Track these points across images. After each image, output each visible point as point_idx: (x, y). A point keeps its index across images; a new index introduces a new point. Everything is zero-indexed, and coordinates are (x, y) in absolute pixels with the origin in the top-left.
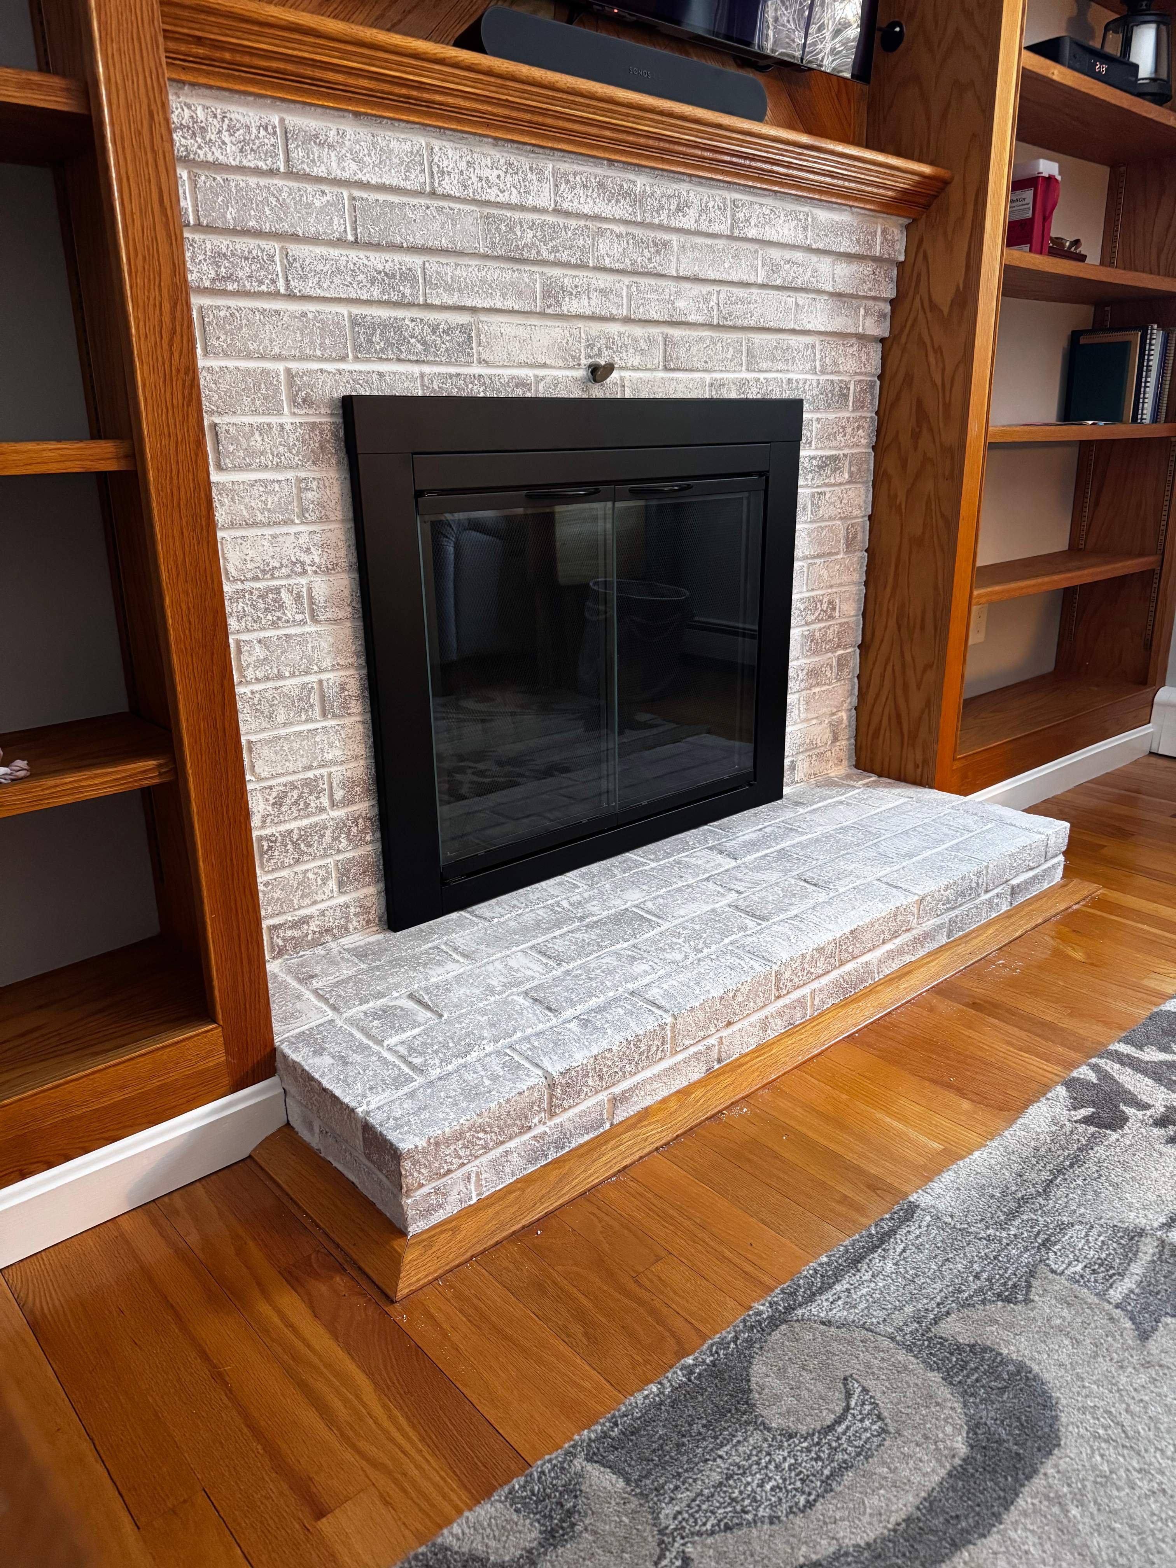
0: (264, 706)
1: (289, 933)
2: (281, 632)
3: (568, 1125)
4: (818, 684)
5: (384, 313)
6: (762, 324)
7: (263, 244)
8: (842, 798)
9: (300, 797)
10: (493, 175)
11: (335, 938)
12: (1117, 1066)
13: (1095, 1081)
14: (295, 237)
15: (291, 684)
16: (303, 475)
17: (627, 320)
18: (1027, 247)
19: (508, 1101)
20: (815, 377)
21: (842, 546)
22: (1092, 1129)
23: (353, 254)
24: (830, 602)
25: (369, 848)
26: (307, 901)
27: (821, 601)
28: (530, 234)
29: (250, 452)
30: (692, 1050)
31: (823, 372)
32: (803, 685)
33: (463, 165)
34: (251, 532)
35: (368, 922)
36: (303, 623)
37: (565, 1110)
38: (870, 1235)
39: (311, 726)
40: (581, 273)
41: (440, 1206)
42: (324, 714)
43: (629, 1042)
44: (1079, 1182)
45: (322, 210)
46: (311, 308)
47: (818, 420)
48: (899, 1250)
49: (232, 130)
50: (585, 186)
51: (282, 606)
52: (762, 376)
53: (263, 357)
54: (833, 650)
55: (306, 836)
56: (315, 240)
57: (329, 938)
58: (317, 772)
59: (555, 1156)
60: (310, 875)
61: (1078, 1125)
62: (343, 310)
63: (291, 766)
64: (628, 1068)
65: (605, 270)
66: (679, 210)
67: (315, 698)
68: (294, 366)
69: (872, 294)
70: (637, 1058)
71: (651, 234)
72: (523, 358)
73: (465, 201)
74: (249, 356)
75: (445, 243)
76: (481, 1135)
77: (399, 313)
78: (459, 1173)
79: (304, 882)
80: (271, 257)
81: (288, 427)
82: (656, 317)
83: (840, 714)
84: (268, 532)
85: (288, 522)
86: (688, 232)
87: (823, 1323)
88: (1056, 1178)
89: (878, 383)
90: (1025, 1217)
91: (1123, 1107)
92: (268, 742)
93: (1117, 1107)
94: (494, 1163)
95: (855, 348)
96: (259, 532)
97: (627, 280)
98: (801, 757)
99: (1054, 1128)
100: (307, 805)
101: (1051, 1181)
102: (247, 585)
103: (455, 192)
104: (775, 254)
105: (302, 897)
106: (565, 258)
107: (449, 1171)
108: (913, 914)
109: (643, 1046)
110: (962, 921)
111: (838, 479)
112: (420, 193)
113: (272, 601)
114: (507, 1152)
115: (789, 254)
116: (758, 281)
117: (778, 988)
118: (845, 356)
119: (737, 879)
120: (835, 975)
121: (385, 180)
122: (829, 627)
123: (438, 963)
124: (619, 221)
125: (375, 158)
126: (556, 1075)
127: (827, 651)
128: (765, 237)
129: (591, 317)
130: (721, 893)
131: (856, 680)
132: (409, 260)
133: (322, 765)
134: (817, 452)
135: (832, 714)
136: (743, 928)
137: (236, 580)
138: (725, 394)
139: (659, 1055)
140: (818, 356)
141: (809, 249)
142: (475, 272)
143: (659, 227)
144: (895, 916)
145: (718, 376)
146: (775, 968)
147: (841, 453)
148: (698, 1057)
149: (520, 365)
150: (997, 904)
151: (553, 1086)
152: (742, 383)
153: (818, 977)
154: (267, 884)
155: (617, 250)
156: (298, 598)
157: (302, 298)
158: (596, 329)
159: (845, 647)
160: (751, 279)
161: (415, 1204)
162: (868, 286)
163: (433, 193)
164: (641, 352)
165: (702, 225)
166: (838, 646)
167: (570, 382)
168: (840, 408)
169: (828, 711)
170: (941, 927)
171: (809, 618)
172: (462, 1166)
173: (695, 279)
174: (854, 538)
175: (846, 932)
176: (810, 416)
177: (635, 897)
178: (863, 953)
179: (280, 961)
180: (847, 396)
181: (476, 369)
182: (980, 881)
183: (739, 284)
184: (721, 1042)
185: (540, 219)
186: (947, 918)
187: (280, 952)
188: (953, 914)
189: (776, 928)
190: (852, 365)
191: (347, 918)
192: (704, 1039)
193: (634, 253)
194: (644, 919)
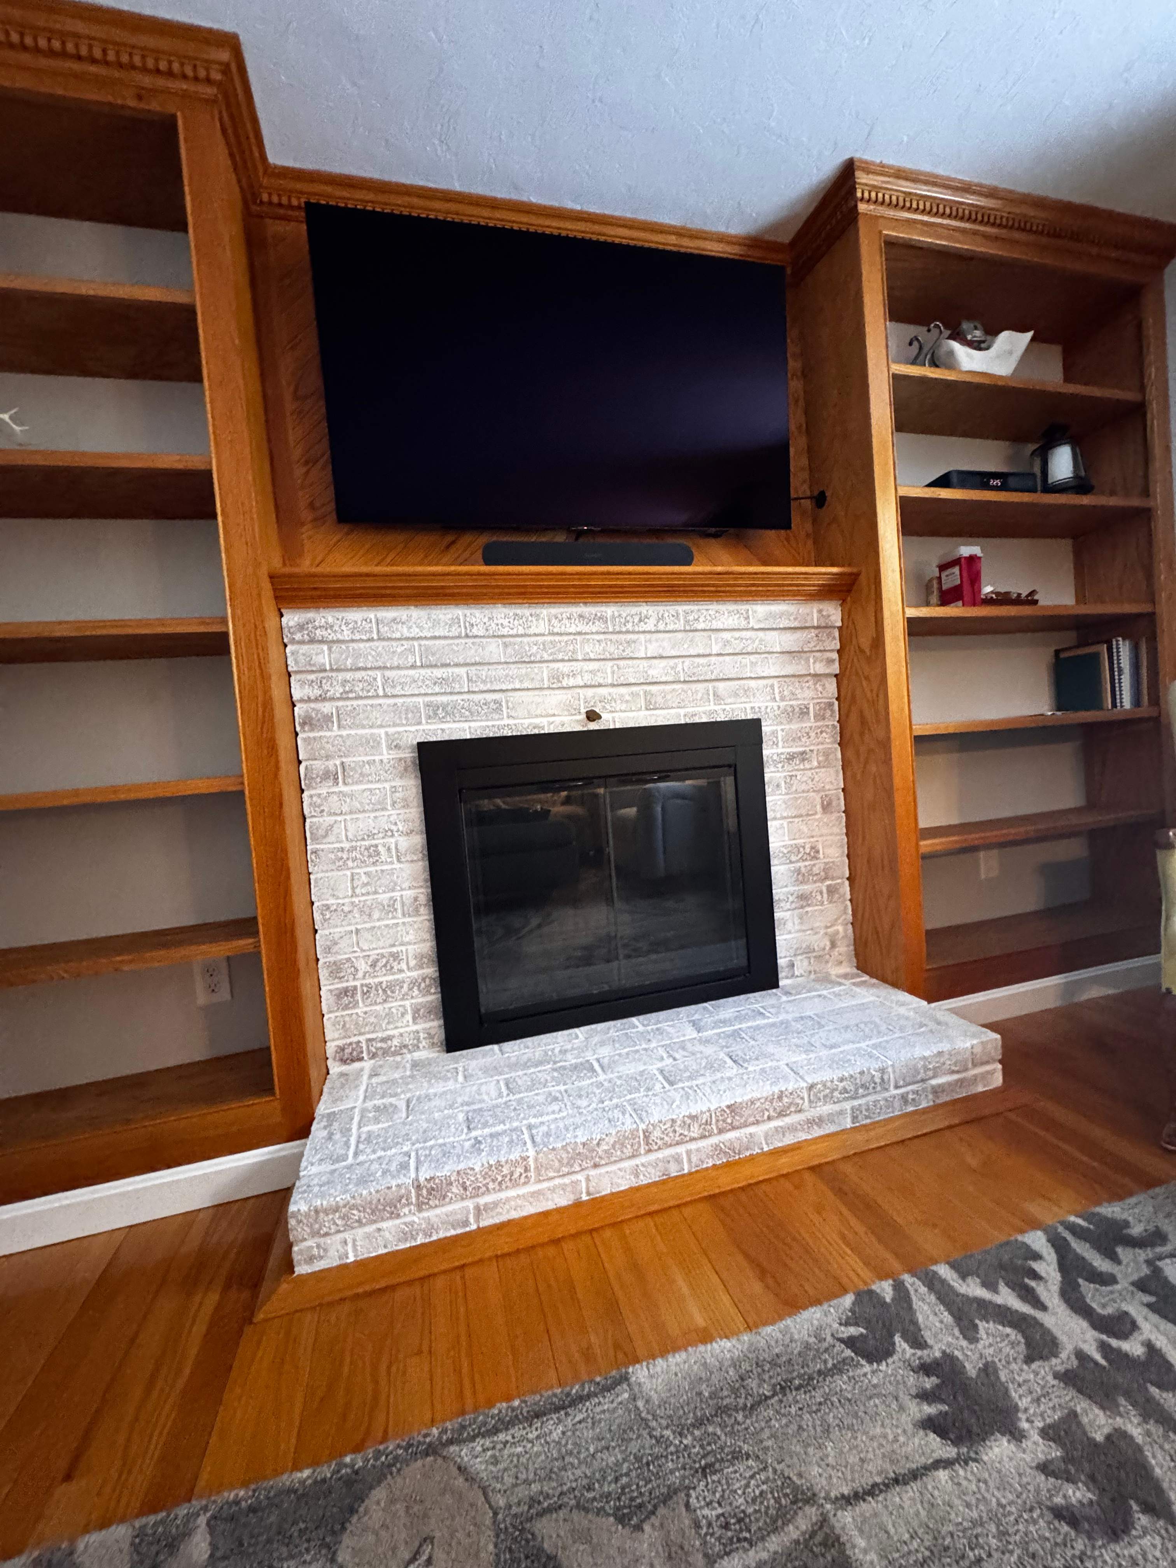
0: (366, 909)
1: (379, 1045)
2: (378, 868)
3: (434, 1220)
4: (809, 905)
5: (444, 699)
6: (721, 676)
7: (370, 673)
8: (825, 992)
9: (387, 962)
10: (505, 622)
11: (410, 1052)
12: (923, 1289)
13: (888, 1300)
14: (385, 668)
15: (384, 897)
16: (393, 784)
17: (613, 685)
18: (960, 603)
19: (377, 1192)
20: (775, 705)
21: (819, 809)
22: (848, 1353)
23: (423, 672)
24: (812, 848)
26: (392, 1026)
27: (804, 848)
28: (535, 648)
30: (557, 1181)
31: (783, 699)
32: (794, 906)
33: (486, 620)
34: (360, 816)
35: (433, 1044)
36: (392, 863)
37: (431, 1207)
38: (568, 1395)
39: (395, 921)
40: (573, 663)
41: (321, 1258)
42: (404, 915)
43: (491, 1166)
44: (793, 1410)
45: (402, 653)
46: (400, 701)
47: (782, 730)
48: (577, 1419)
49: (347, 624)
50: (569, 618)
51: (379, 854)
52: (727, 707)
53: (371, 727)
54: (823, 880)
55: (391, 986)
56: (398, 668)
57: (405, 1051)
58: (399, 949)
59: (423, 1241)
60: (394, 1010)
61: (838, 1344)
62: (420, 699)
63: (381, 944)
64: (491, 1186)
65: (590, 660)
67: (398, 905)
68: (391, 730)
69: (818, 648)
70: (500, 1179)
71: (622, 637)
72: (539, 712)
73: (489, 637)
74: (363, 727)
75: (477, 659)
76: (355, 1212)
77: (455, 698)
78: (338, 1238)
79: (389, 1014)
80: (375, 679)
81: (385, 761)
82: (633, 681)
83: (835, 928)
84: (372, 815)
85: (384, 809)
86: (650, 632)
87: (459, 1468)
88: (773, 1396)
89: (836, 703)
90: (710, 1429)
91: (897, 1339)
92: (367, 930)
93: (892, 1336)
94: (368, 1236)
95: (811, 683)
96: (366, 815)
97: (610, 663)
98: (799, 957)
99: (812, 1340)
100: (392, 968)
101: (767, 1398)
102: (359, 844)
103: (481, 633)
104: (727, 635)
105: (388, 1023)
106: (560, 657)
107: (327, 1234)
108: (803, 1099)
109: (505, 1171)
110: (867, 1110)
111: (807, 766)
112: (459, 637)
113: (373, 853)
114: (379, 1230)
115: (737, 634)
116: (714, 652)
117: (647, 1144)
118: (802, 688)
119: (683, 1048)
120: (714, 1140)
121: (437, 634)
122: (814, 865)
123: (446, 1079)
124: (597, 633)
125: (430, 624)
126: (422, 1179)
127: (815, 882)
128: (714, 627)
129: (586, 686)
130: (662, 1059)
131: (849, 903)
132: (457, 670)
133: (402, 944)
134: (780, 750)
135: (827, 927)
136: (648, 1089)
137: (352, 841)
138: (697, 720)
139: (523, 1180)
140: (777, 691)
141: (753, 629)
142: (500, 671)
143: (628, 632)
144: (780, 1098)
145: (690, 710)
146: (642, 1126)
147: (807, 749)
148: (563, 1187)
149: (537, 716)
150: (913, 1100)
151: (419, 1187)
152: (711, 713)
153: (693, 1139)
154: (366, 1013)
155: (599, 648)
156: (389, 849)
157: (394, 696)
158: (590, 692)
159: (833, 879)
160: (707, 652)
161: (301, 1252)
162: (813, 644)
163: (467, 636)
164: (627, 701)
165: (661, 627)
166: (826, 878)
167: (573, 723)
168: (802, 721)
169: (823, 925)
170: (841, 1113)
171: (793, 858)
172: (339, 1231)
173: (661, 657)
174: (829, 804)
175: (723, 1105)
176: (774, 728)
177: (605, 1052)
178: (746, 1125)
179: (372, 1061)
180: (808, 713)
181: (506, 721)
182: (886, 1077)
183: (699, 656)
184: (588, 1179)
185: (540, 639)
186: (847, 1106)
187: (374, 1056)
188: (856, 1103)
189: (672, 1093)
190: (809, 694)
191: (418, 1040)
192: (568, 1174)
193: (611, 648)
194: (593, 1070)
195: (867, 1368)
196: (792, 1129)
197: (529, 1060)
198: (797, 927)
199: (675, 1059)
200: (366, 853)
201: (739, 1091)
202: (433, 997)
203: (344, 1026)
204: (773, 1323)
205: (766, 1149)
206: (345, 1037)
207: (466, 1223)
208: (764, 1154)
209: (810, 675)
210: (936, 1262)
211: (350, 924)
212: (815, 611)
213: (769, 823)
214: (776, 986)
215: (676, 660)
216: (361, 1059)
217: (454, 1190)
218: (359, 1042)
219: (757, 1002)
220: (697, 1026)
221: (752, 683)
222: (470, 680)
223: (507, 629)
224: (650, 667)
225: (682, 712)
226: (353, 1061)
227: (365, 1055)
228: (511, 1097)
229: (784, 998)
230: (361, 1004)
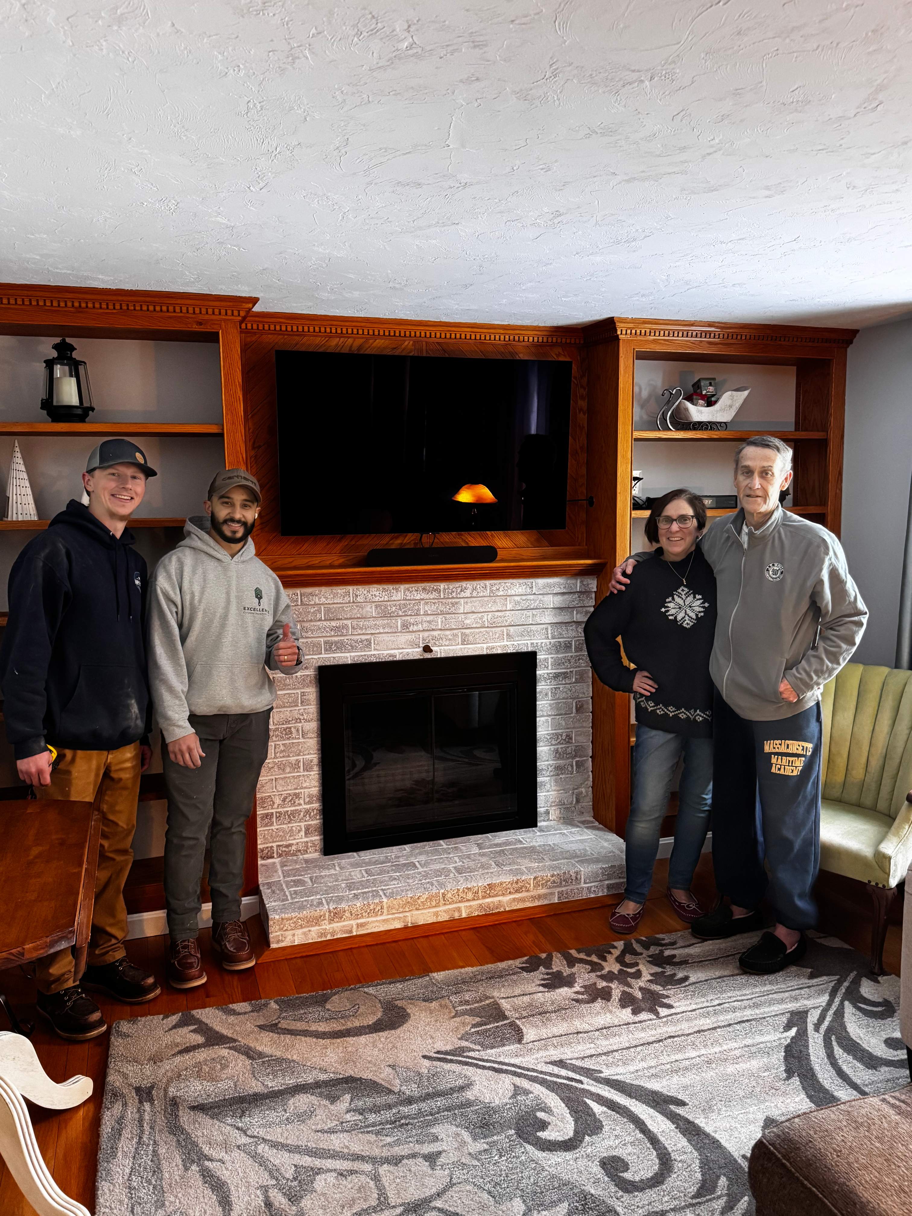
0: (282, 766)
1: (284, 849)
2: (290, 741)
3: (336, 928)
4: (562, 774)
5: (336, 639)
6: (514, 623)
9: (292, 799)
10: (377, 594)
11: (302, 854)
12: (559, 956)
13: (543, 958)
15: (293, 759)
16: (303, 691)
17: (441, 630)
19: (310, 912)
20: (548, 641)
21: (574, 710)
22: (520, 970)
23: (325, 623)
24: (567, 736)
25: (318, 821)
26: (292, 838)
27: (562, 735)
28: (394, 608)
29: (285, 685)
30: (396, 915)
31: (553, 638)
32: (550, 774)
33: (366, 593)
34: (282, 710)
35: (316, 850)
36: (299, 738)
37: (335, 922)
39: (298, 774)
40: (418, 617)
41: (283, 941)
42: (304, 770)
43: (365, 904)
45: (314, 612)
46: (310, 640)
47: (552, 658)
48: (409, 983)
50: (417, 591)
51: (291, 733)
52: (515, 643)
54: (573, 758)
55: (293, 813)
56: (311, 621)
57: (299, 853)
58: (300, 791)
59: (329, 938)
60: (294, 828)
61: (516, 968)
62: (322, 639)
63: (289, 788)
64: (364, 914)
65: (428, 615)
66: (461, 591)
67: (301, 764)
69: (579, 605)
70: (369, 911)
71: (449, 601)
72: (393, 647)
73: (366, 602)
75: (359, 615)
77: (343, 638)
78: (291, 932)
79: (291, 830)
82: (454, 627)
83: (580, 789)
84: (289, 709)
85: (296, 706)
86: (467, 597)
87: (365, 992)
88: (486, 979)
91: (541, 967)
92: (282, 779)
93: (539, 967)
94: (304, 933)
95: (573, 627)
96: (286, 709)
97: (441, 617)
98: (554, 808)
99: (506, 968)
100: (295, 802)
102: (280, 726)
103: (362, 601)
104: (517, 598)
105: (290, 836)
106: (409, 613)
107: (286, 930)
108: (529, 884)
109: (372, 907)
110: (567, 894)
111: (567, 681)
112: (349, 602)
113: (288, 731)
114: (310, 931)
115: (524, 598)
116: (508, 609)
117: (444, 900)
118: (567, 631)
119: (469, 858)
120: (480, 902)
121: (335, 602)
122: (568, 747)
123: (329, 869)
124: (433, 599)
125: (332, 596)
126: (331, 908)
127: (568, 758)
128: (509, 594)
129: (424, 630)
130: (456, 862)
131: (590, 773)
132: (345, 622)
133: (302, 788)
134: (549, 672)
135: (574, 789)
136: (446, 876)
137: (276, 725)
138: (495, 652)
139: (380, 913)
140: (549, 632)
141: (534, 594)
142: (372, 622)
143: (453, 598)
144: (517, 883)
145: (490, 645)
146: (442, 891)
147: (568, 670)
148: (399, 918)
149: (392, 649)
150: (594, 891)
151: (330, 912)
152: (505, 646)
153: (468, 900)
154: (277, 829)
155: (434, 608)
156: (298, 730)
157: (307, 638)
158: (426, 634)
159: (580, 757)
160: (504, 609)
161: (273, 938)
162: (576, 602)
163: (353, 602)
164: (450, 640)
165: (475, 594)
166: (576, 756)
167: (415, 653)
168: (566, 652)
169: (571, 787)
170: (552, 894)
171: (553, 742)
172: (292, 929)
173: (473, 612)
174: (581, 706)
175: (485, 884)
176: (546, 656)
177: (423, 858)
178: (496, 895)
179: (279, 859)
180: (570, 647)
181: (373, 653)
182: (579, 877)
183: (498, 611)
184: (412, 916)
185: (398, 603)
186: (557, 890)
187: (280, 856)
188: (560, 889)
189: (459, 878)
190: (572, 634)
191: (307, 847)
192: (403, 912)
193: (442, 608)
194: (415, 866)
195: (525, 974)
196: (522, 900)
197: (377, 861)
198: (553, 788)
199: (463, 863)
200: (284, 732)
201: (495, 878)
202: (316, 822)
203: (264, 836)
204: (492, 963)
205: (507, 909)
206: (264, 843)
207: (351, 932)
208: (505, 912)
209: (574, 622)
210: (571, 949)
211: (272, 775)
212: (579, 581)
213: (538, 719)
214: (535, 825)
215: (483, 614)
216: (273, 857)
217: (346, 915)
218: (272, 847)
219: (521, 835)
220: (480, 846)
221: (534, 628)
222: (353, 628)
223: (378, 598)
224: (466, 618)
225: (485, 646)
226: (268, 858)
227: (275, 855)
228: (369, 877)
229: (538, 834)
230: (275, 824)
